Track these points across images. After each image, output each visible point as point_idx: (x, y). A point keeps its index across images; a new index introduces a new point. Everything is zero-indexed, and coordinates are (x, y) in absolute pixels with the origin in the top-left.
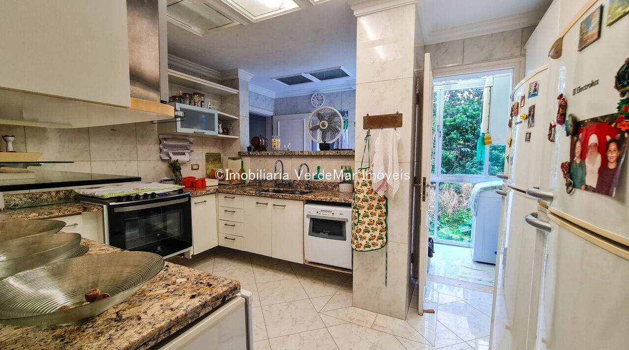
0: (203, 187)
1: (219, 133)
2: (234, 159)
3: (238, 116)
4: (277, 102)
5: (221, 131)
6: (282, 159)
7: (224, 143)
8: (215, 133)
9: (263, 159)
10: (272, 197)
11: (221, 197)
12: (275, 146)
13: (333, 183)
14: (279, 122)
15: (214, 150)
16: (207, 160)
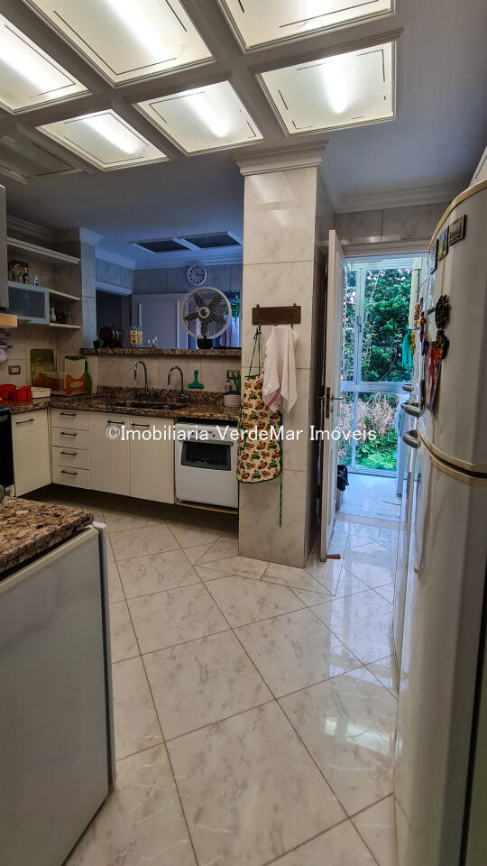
0: (27, 399)
1: (50, 321)
2: (74, 358)
3: (80, 296)
4: (138, 275)
5: (54, 317)
6: (145, 361)
7: (58, 335)
8: (45, 321)
9: (116, 360)
10: (130, 413)
11: (56, 414)
12: (134, 341)
13: (215, 395)
14: (140, 305)
15: (44, 345)
16: (33, 360)
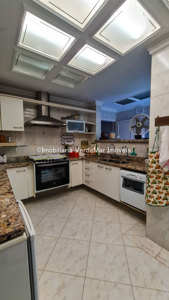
0: (78, 156)
1: (86, 132)
2: (93, 143)
3: (96, 123)
4: (118, 114)
5: (87, 130)
6: (115, 144)
7: (90, 136)
8: (84, 132)
9: (106, 144)
10: (105, 164)
11: (84, 162)
12: (112, 137)
13: (142, 158)
14: (118, 125)
15: (85, 140)
16: (82, 144)
